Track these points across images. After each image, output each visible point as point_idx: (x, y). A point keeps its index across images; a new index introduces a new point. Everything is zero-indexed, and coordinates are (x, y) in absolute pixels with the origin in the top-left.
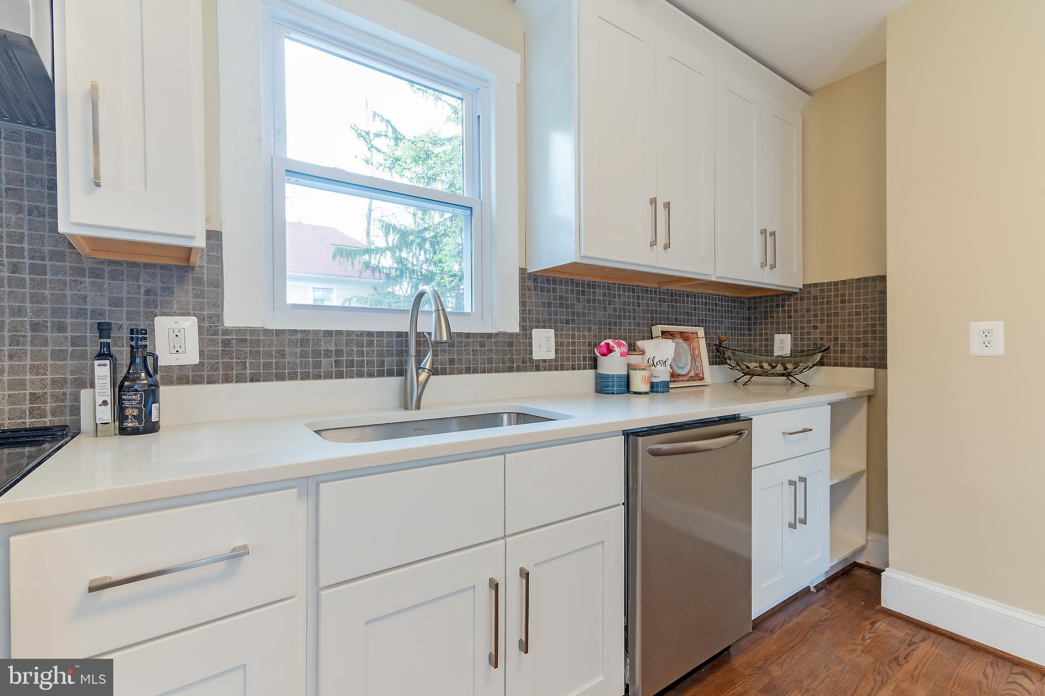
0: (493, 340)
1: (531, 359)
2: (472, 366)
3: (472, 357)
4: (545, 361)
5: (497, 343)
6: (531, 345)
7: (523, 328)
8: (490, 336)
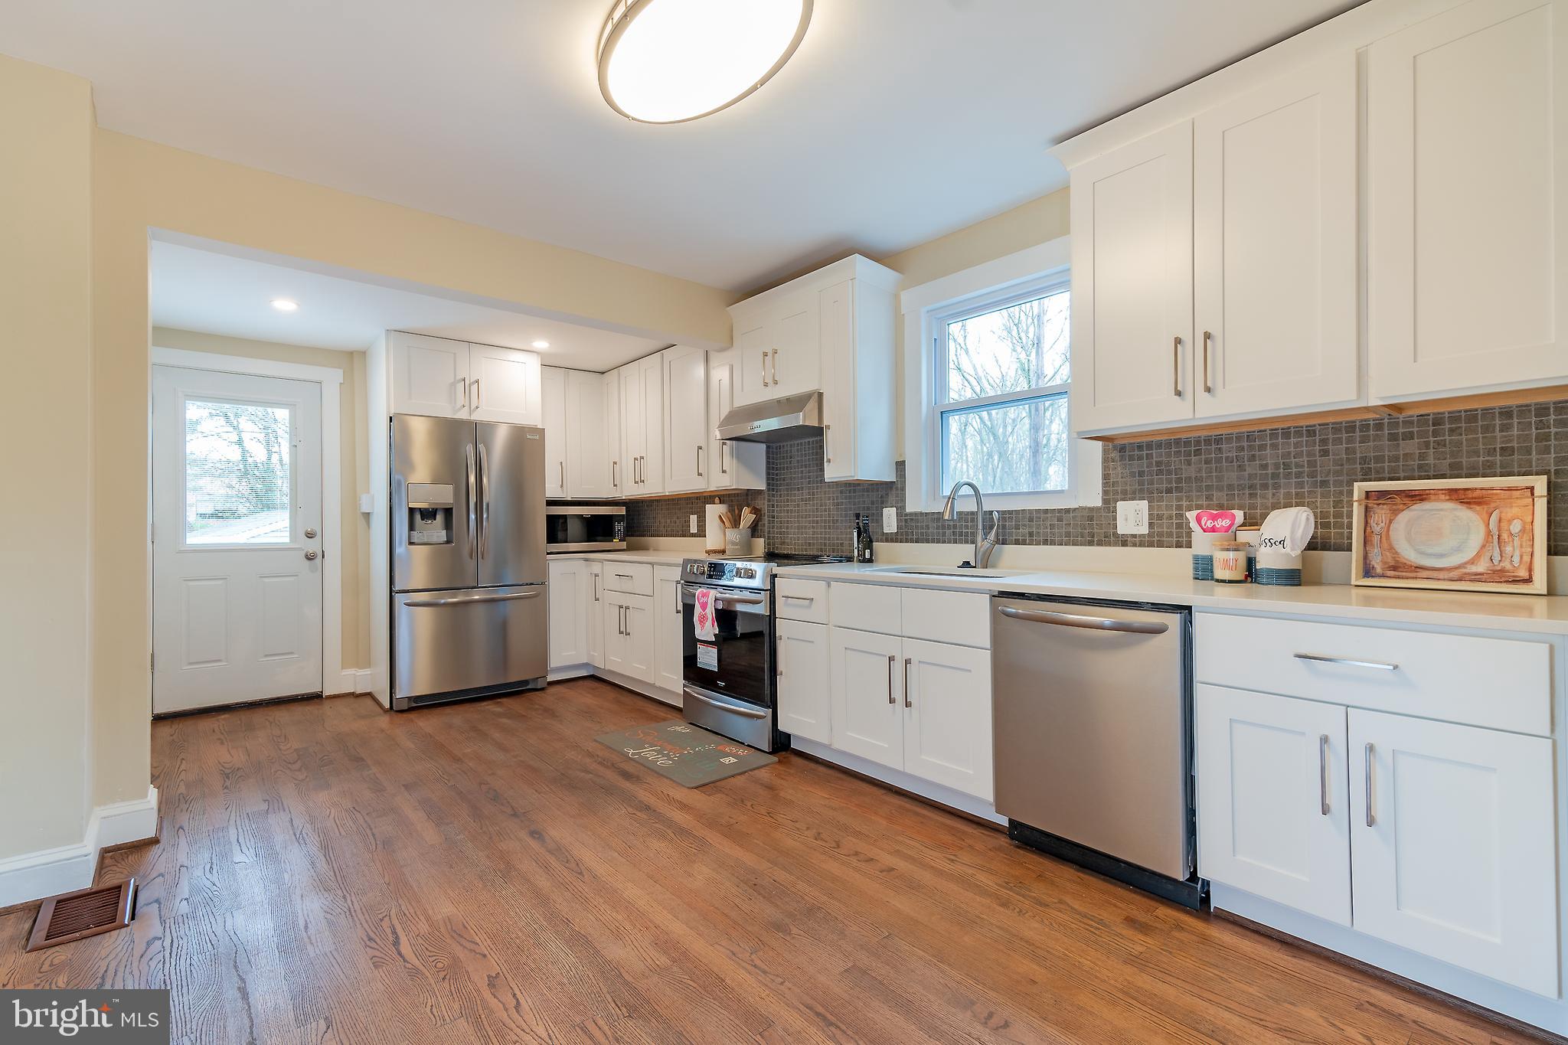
0: (1071, 515)
1: (1115, 534)
2: (1049, 539)
3: (1049, 530)
4: (1134, 536)
5: (1074, 517)
6: (1115, 519)
7: (1105, 501)
8: (1067, 511)
